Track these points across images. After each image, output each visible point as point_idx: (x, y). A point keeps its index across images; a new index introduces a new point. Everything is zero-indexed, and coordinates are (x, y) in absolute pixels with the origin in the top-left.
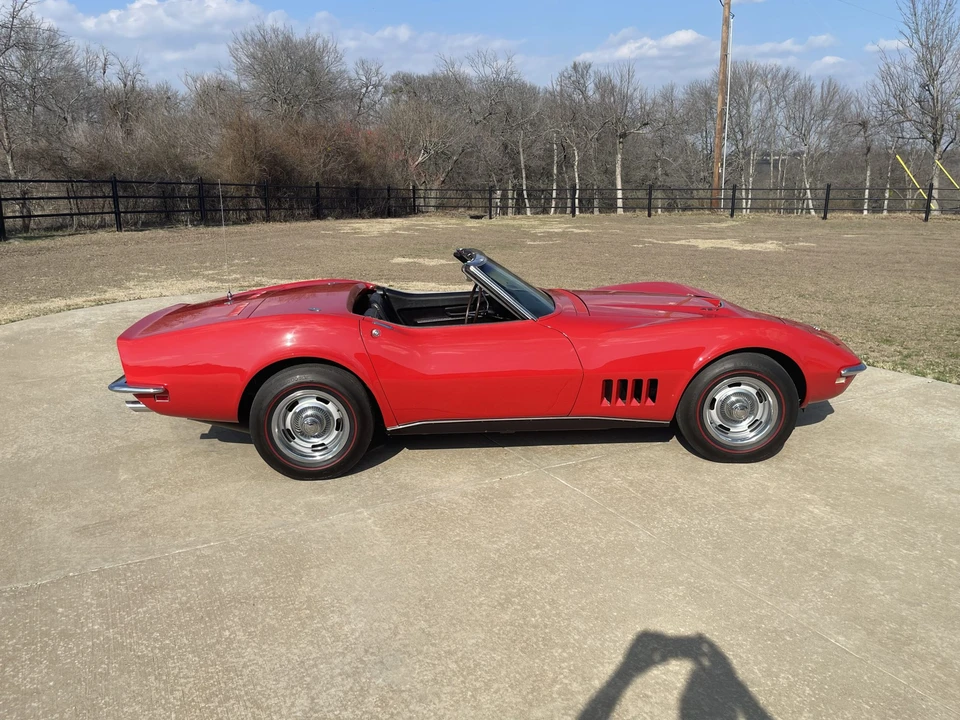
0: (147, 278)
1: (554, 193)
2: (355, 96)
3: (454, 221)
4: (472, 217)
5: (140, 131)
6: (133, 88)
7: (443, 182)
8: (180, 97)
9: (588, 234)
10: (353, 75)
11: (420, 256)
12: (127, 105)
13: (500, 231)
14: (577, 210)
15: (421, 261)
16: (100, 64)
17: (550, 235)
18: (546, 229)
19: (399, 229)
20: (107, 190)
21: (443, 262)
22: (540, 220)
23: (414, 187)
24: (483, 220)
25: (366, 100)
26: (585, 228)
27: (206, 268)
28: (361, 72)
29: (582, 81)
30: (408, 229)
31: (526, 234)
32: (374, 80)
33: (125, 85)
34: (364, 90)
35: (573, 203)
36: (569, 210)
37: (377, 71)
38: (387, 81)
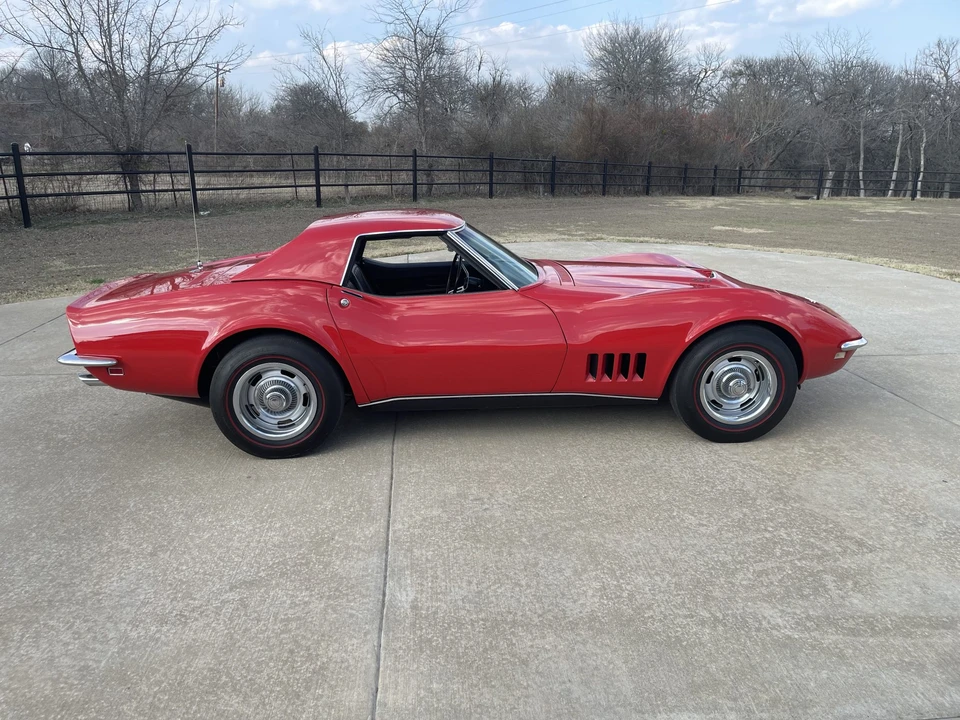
0: (515, 231)
1: (894, 175)
2: (692, 82)
3: (778, 200)
4: (798, 198)
5: (505, 119)
6: (500, 82)
7: (772, 163)
8: (535, 89)
9: (924, 216)
10: (694, 61)
11: (739, 226)
12: (494, 96)
13: (825, 210)
14: (919, 193)
15: (740, 229)
16: (477, 63)
17: (880, 215)
18: (878, 209)
19: (721, 205)
20: (486, 166)
21: (761, 231)
22: (873, 201)
23: (741, 168)
24: (809, 201)
25: (704, 85)
26: (923, 210)
27: (557, 227)
28: (702, 58)
29: (946, 59)
30: (731, 205)
31: (853, 213)
32: (714, 65)
33: (494, 79)
34: (702, 76)
35: (915, 185)
36: (909, 193)
37: (718, 55)
38: (728, 64)
